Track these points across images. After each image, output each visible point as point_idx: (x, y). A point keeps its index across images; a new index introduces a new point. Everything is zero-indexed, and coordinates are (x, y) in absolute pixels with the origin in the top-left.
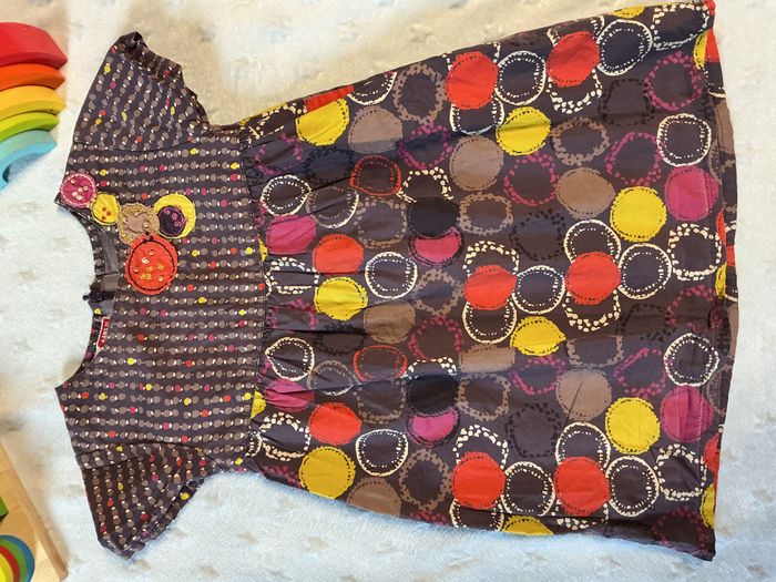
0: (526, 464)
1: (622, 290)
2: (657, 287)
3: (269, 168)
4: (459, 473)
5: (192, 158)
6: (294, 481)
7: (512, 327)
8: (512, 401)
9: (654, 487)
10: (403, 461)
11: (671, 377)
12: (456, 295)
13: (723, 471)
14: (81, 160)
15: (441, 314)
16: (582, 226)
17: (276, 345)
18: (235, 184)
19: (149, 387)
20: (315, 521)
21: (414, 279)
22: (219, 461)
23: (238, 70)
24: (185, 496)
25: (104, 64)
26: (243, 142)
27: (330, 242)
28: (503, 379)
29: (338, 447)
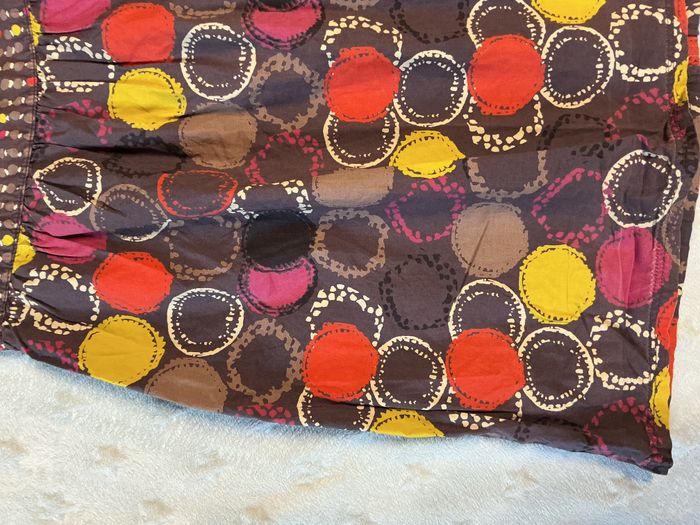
0: (407, 339)
1: (547, 95)
2: (593, 90)
4: (314, 353)
6: (69, 361)
7: (393, 146)
8: (391, 251)
9: (586, 370)
10: (235, 336)
11: (612, 214)
13: (679, 355)
15: (293, 127)
16: (491, 3)
17: (51, 167)
20: (108, 424)
21: (252, 68)
27: (128, 10)
28: (376, 220)
29: (141, 316)
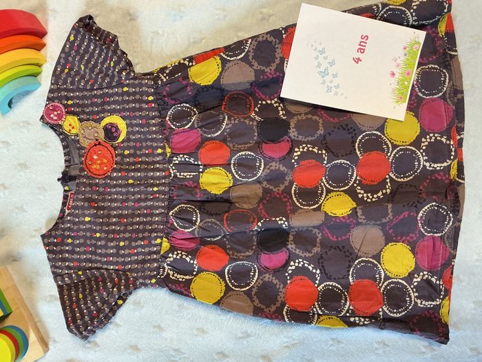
0: (331, 283)
1: (392, 175)
2: (414, 173)
3: (172, 100)
4: (289, 290)
5: (124, 93)
6: (187, 293)
7: (323, 199)
8: (323, 245)
9: (411, 299)
10: (254, 281)
11: (422, 230)
12: (288, 178)
14: (56, 95)
16: (367, 135)
17: (176, 209)
18: (151, 109)
19: (98, 235)
20: (200, 318)
21: (262, 169)
22: (141, 281)
23: (153, 39)
24: (120, 302)
25: (70, 35)
26: (156, 83)
27: (209, 145)
28: (317, 231)
29: (214, 272)
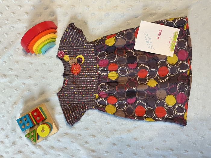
0: (150, 108)
1: (169, 74)
2: (176, 73)
3: (99, 50)
4: (136, 109)
5: (84, 48)
6: (104, 111)
7: (147, 81)
8: (147, 96)
9: (175, 112)
10: (125, 107)
11: (178, 91)
12: (136, 75)
13: (188, 110)
14: (61, 48)
15: (133, 79)
16: (161, 61)
17: (100, 85)
18: (93, 53)
19: (76, 93)
20: (108, 119)
21: (128, 72)
22: (89, 107)
23: (92, 30)
24: (83, 114)
25: (66, 29)
26: (95, 45)
27: (111, 65)
28: (145, 91)
29: (113, 105)
